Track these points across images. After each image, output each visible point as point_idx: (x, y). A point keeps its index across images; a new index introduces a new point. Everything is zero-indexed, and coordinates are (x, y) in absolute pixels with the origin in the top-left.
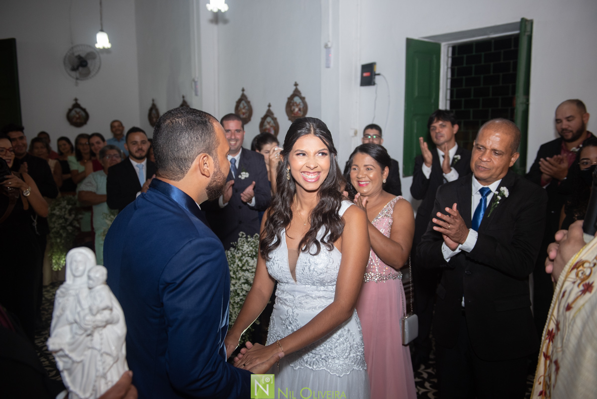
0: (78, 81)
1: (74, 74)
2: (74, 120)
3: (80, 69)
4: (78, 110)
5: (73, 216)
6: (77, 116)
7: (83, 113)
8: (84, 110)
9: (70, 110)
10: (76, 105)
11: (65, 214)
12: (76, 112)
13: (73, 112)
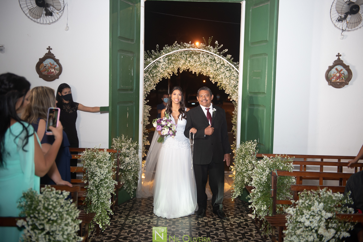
0: (345, 33)
1: (339, 24)
2: (333, 80)
3: (349, 16)
4: (339, 67)
5: (333, 231)
6: (338, 75)
7: (345, 71)
8: (347, 68)
9: (331, 68)
10: (339, 62)
11: (319, 227)
12: (337, 69)
13: (334, 70)
